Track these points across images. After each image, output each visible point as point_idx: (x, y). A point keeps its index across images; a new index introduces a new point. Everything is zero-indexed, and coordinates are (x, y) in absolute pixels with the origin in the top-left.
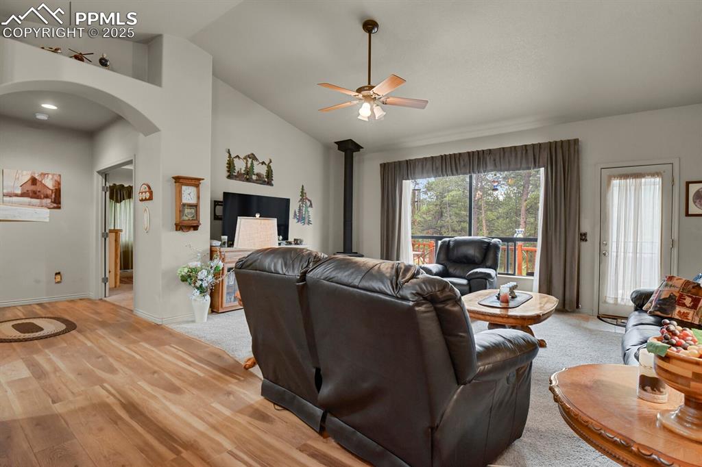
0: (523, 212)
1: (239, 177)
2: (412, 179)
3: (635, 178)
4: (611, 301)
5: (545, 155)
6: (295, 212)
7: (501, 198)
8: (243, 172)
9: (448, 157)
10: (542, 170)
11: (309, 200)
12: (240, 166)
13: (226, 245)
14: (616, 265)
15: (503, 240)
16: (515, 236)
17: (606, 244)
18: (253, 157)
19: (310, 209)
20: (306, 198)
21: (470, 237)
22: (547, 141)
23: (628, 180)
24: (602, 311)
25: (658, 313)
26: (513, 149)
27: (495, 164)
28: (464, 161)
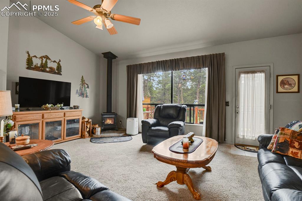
0: (198, 93)
1: (36, 68)
2: (143, 74)
3: (252, 73)
4: (241, 137)
5: (208, 61)
6: (77, 90)
7: (189, 87)
8: (39, 65)
9: (161, 62)
10: (207, 69)
11: (86, 84)
12: (37, 62)
13: (19, 111)
14: (244, 118)
15: (188, 105)
16: (194, 104)
17: (238, 107)
18: (47, 57)
19: (87, 89)
20: (85, 83)
21: (172, 104)
22: (209, 54)
23: (249, 75)
24: (237, 142)
25: (278, 152)
26: (192, 58)
27: (184, 66)
28: (168, 64)
